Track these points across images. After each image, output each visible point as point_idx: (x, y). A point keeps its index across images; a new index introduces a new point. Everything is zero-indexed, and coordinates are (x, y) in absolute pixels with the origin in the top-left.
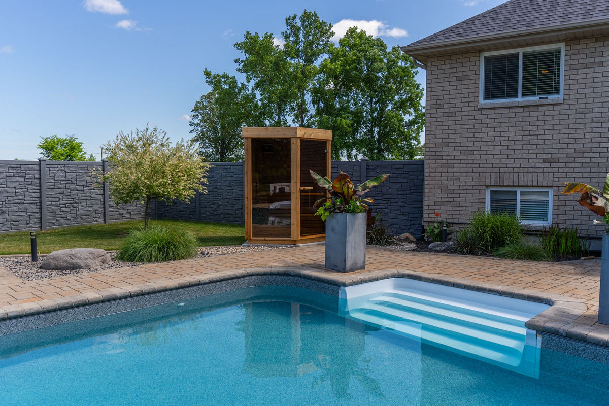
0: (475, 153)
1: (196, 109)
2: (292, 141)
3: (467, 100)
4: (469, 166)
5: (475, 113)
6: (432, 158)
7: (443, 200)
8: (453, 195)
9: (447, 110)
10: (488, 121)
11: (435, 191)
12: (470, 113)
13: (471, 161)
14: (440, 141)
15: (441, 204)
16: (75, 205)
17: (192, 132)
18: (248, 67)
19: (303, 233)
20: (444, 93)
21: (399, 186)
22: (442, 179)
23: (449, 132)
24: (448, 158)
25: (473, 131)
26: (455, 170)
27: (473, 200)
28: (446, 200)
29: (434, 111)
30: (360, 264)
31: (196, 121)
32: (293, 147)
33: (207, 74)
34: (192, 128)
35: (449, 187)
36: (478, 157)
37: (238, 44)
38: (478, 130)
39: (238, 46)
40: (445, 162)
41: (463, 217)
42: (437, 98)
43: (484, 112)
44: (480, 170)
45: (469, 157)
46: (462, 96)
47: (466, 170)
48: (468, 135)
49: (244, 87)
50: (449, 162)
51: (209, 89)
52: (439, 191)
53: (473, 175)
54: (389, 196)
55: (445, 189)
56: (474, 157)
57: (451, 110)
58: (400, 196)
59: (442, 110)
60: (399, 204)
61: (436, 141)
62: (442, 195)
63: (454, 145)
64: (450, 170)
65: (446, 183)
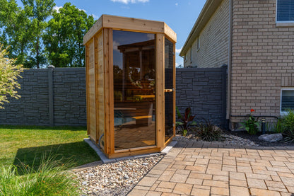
0: (273, 61)
3: (267, 19)
4: (268, 71)
5: (273, 30)
6: (238, 65)
7: (248, 98)
8: (256, 95)
9: (251, 27)
10: (283, 37)
11: (240, 92)
12: (270, 30)
13: (270, 68)
14: (245, 51)
15: (246, 101)
19: (166, 137)
20: (248, 13)
21: (201, 88)
22: (247, 82)
23: (253, 44)
24: (252, 65)
25: (272, 44)
26: (257, 75)
27: (271, 98)
28: (250, 98)
29: (241, 27)
35: (252, 88)
36: (276, 65)
38: (276, 44)
40: (249, 68)
41: (264, 111)
42: (243, 16)
43: (280, 29)
44: (277, 75)
45: (269, 65)
46: (263, 16)
47: (266, 75)
48: (267, 47)
50: (253, 68)
52: (245, 91)
53: (271, 78)
54: (191, 97)
55: (249, 90)
56: (272, 65)
57: (255, 27)
58: (201, 96)
59: (247, 27)
60: (201, 102)
61: (242, 51)
62: (246, 95)
63: (257, 54)
64: (253, 75)
65: (251, 85)
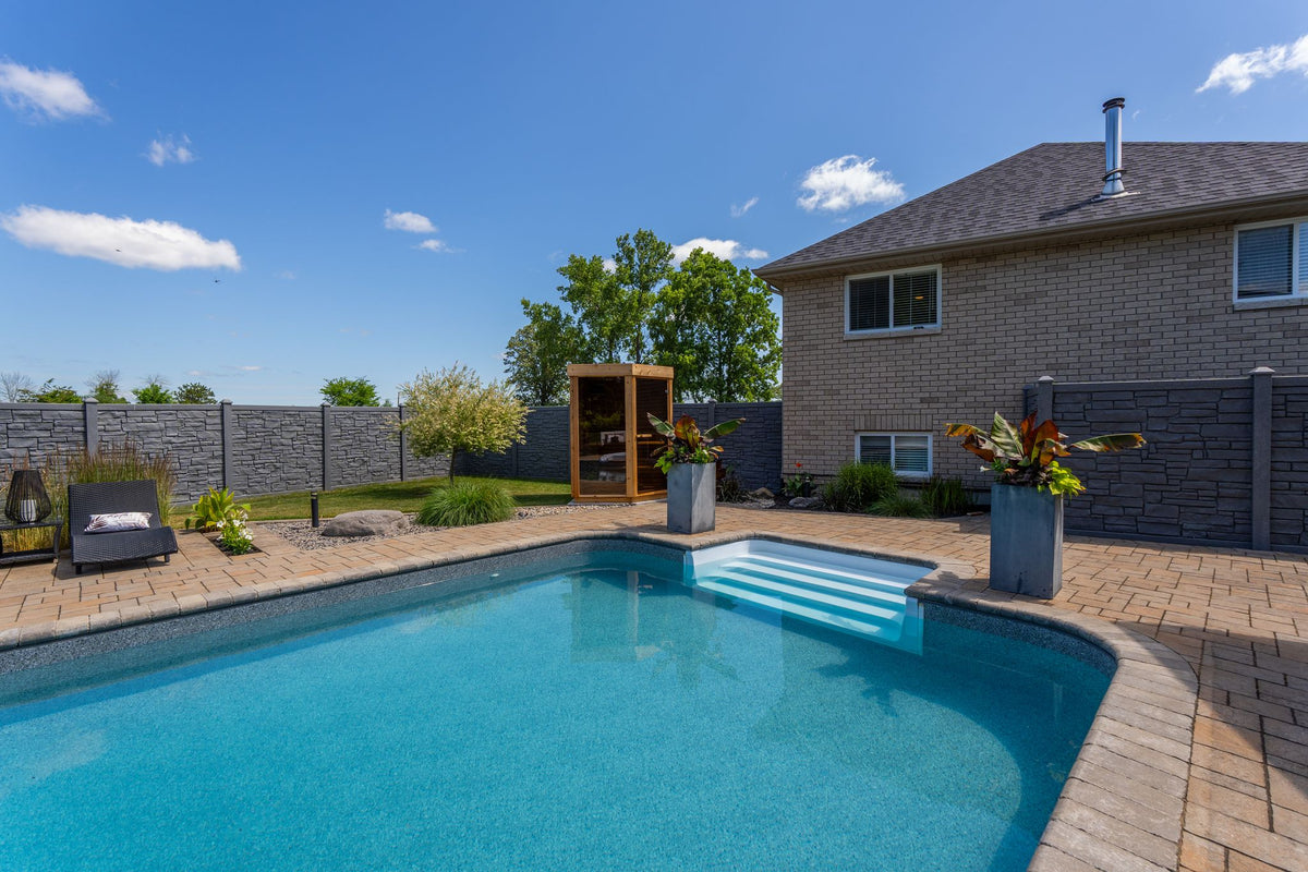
0: (842, 392)
1: (510, 346)
2: (626, 380)
3: (831, 331)
4: (834, 408)
5: (841, 345)
6: (791, 398)
7: (805, 448)
8: (817, 443)
9: (807, 343)
10: (855, 355)
11: (795, 438)
12: (835, 346)
13: (836, 402)
14: (800, 378)
15: (802, 452)
16: (366, 459)
17: (506, 371)
18: (574, 295)
19: (640, 489)
20: (803, 323)
21: (753, 432)
22: (803, 423)
23: (810, 368)
24: (810, 398)
25: (839, 366)
26: (818, 413)
27: (840, 448)
28: (809, 448)
29: (793, 344)
30: (709, 524)
31: (512, 359)
32: (627, 386)
33: (525, 304)
34: (508, 366)
35: (812, 433)
36: (845, 397)
37: (561, 269)
38: (843, 366)
39: (562, 271)
40: (807, 403)
41: (828, 467)
42: (795, 329)
43: (850, 344)
44: (847, 413)
45: (835, 397)
46: (824, 326)
47: (831, 413)
48: (832, 372)
49: (568, 318)
50: (811, 403)
51: (528, 321)
52: (801, 438)
53: (839, 418)
54: (740, 445)
55: (807, 435)
56: (839, 397)
57: (812, 342)
58: (754, 444)
59: (802, 343)
60: (753, 453)
61: (796, 379)
62: (803, 442)
63: (816, 383)
64: (812, 413)
65: (808, 428)
